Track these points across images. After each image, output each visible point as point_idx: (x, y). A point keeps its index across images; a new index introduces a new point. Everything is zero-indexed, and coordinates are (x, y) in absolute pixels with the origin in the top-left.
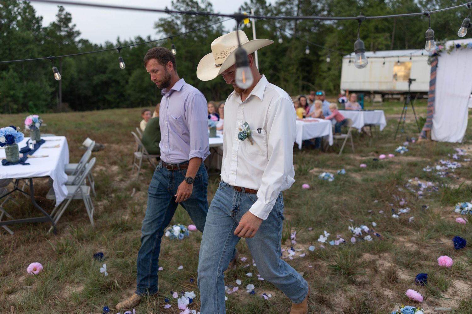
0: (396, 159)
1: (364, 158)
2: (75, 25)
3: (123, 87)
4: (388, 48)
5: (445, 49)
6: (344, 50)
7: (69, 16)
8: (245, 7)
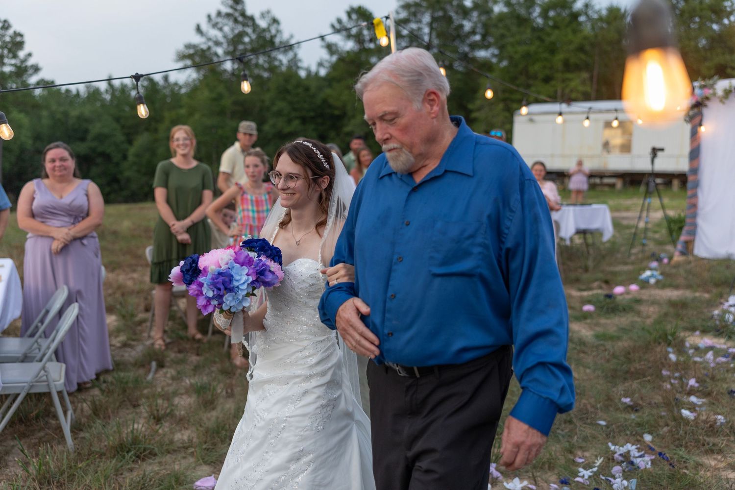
0: (645, 294)
1: (585, 294)
2: (30, 55)
3: (117, 164)
4: (587, 98)
5: (714, 94)
6: (513, 101)
7: (18, 39)
8: (337, 26)
